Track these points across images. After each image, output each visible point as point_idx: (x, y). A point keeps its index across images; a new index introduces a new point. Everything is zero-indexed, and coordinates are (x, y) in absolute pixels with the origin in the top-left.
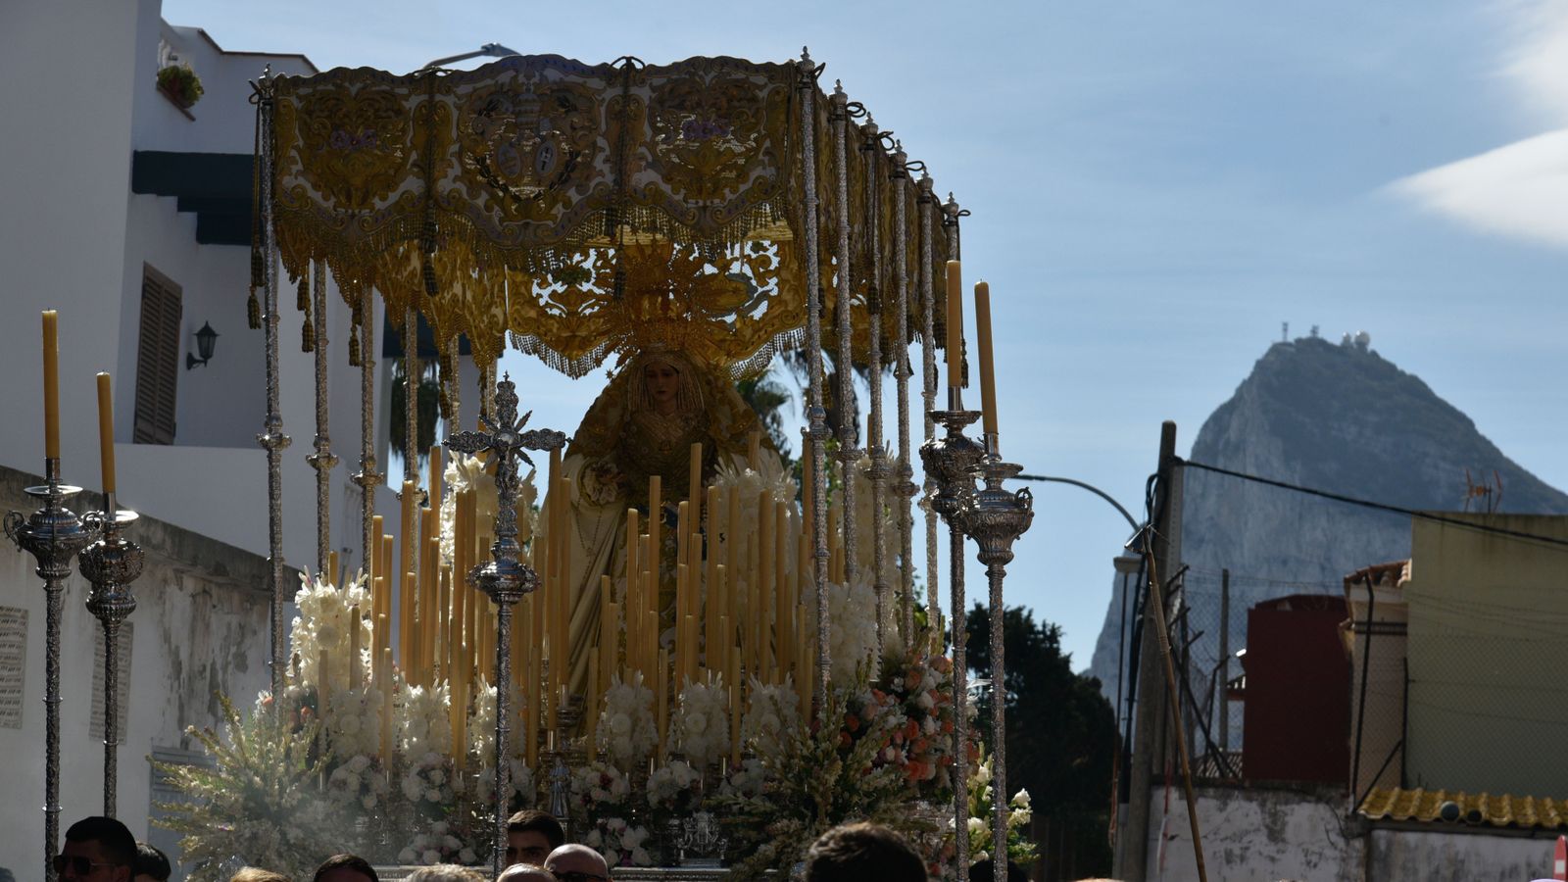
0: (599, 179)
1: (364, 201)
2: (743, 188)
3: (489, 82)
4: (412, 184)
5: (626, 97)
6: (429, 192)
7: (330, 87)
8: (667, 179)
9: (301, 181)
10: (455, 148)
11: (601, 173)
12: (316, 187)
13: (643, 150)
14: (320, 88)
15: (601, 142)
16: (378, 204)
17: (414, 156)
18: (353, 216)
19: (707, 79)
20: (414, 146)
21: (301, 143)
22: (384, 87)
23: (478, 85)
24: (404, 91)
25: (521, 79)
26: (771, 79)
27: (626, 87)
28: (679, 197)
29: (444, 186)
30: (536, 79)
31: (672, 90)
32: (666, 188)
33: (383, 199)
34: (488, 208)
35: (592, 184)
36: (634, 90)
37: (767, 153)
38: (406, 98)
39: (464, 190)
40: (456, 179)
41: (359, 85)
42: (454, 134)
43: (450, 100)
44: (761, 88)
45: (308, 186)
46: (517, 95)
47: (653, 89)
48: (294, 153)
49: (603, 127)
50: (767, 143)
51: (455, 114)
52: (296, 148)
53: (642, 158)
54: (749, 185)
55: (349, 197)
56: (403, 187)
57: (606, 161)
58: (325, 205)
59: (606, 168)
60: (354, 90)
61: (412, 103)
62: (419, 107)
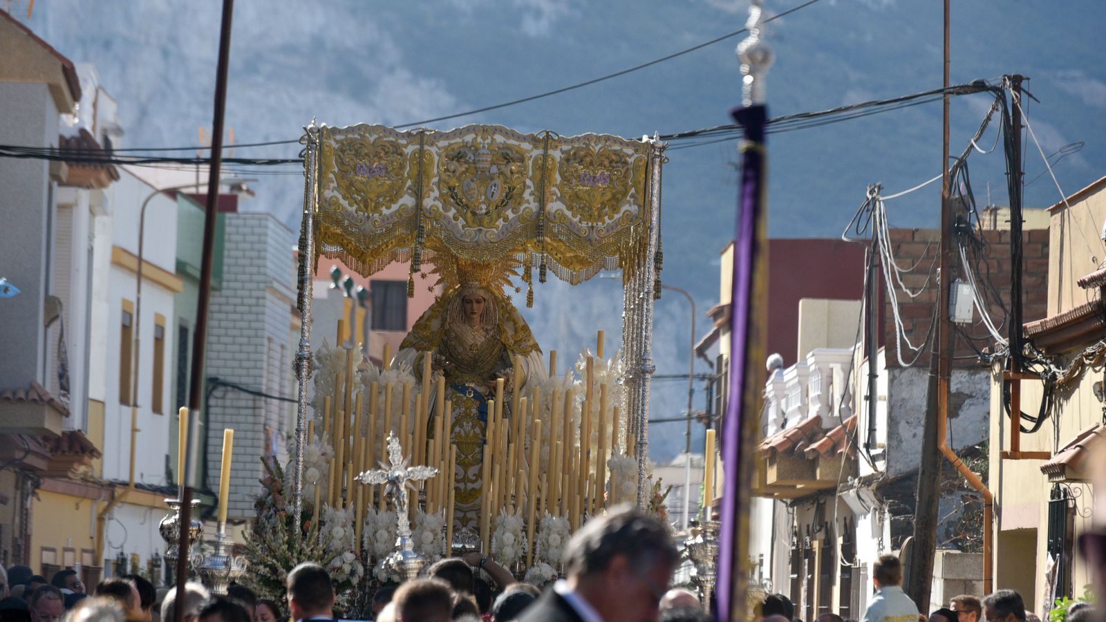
0: (526, 205)
1: (376, 209)
2: (616, 216)
3: (459, 140)
4: (408, 201)
5: (545, 156)
6: (419, 206)
7: (357, 136)
8: (570, 208)
9: (336, 193)
10: (436, 180)
11: (528, 202)
12: (344, 198)
13: (554, 189)
14: (350, 136)
15: (528, 182)
16: (385, 211)
17: (409, 183)
18: (368, 217)
19: (597, 148)
20: (409, 177)
21: (336, 170)
22: (392, 139)
23: (452, 142)
24: (404, 142)
25: (479, 140)
26: (636, 151)
27: (546, 148)
28: (576, 220)
29: (428, 202)
30: (489, 141)
31: (575, 154)
32: (569, 214)
33: (388, 208)
34: (455, 218)
35: (522, 208)
36: (550, 152)
37: (632, 196)
38: (406, 146)
39: (440, 205)
40: (435, 199)
41: (375, 136)
42: (435, 171)
43: (433, 150)
44: (630, 156)
45: (340, 197)
46: (477, 150)
47: (563, 152)
48: (331, 176)
49: (530, 173)
50: (633, 191)
51: (436, 158)
52: (334, 173)
53: (554, 194)
54: (620, 215)
55: (366, 207)
56: (401, 202)
57: (532, 194)
58: (350, 209)
59: (531, 199)
60: (372, 139)
61: (410, 150)
62: (414, 153)
